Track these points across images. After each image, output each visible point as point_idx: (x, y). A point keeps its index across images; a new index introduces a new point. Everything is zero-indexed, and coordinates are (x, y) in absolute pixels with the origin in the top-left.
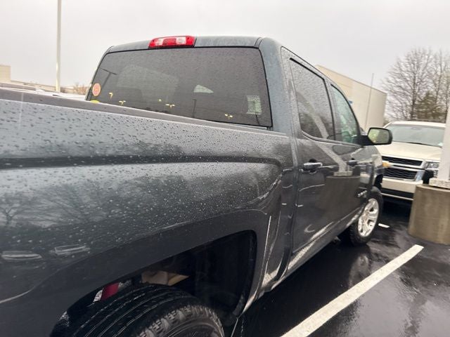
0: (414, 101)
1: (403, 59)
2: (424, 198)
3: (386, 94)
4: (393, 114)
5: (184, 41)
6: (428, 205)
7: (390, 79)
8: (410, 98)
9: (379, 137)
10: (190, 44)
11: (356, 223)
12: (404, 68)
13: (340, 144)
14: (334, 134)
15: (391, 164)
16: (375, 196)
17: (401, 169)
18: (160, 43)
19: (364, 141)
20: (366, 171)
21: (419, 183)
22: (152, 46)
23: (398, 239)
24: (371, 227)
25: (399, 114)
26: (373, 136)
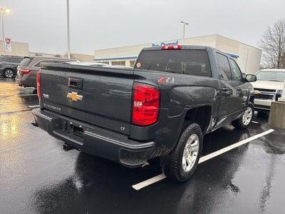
0: (280, 54)
1: (272, 27)
2: (275, 107)
3: (261, 50)
4: (266, 63)
5: (176, 47)
6: (277, 110)
7: (264, 40)
8: (277, 52)
9: (251, 78)
10: (179, 48)
11: (241, 118)
12: (273, 33)
13: (234, 82)
14: (231, 78)
15: (259, 92)
16: (250, 106)
17: (265, 94)
18: (167, 47)
19: (244, 80)
20: (246, 95)
21: (274, 101)
22: (163, 49)
23: (263, 127)
24: (249, 121)
25: (270, 62)
26: (248, 78)
